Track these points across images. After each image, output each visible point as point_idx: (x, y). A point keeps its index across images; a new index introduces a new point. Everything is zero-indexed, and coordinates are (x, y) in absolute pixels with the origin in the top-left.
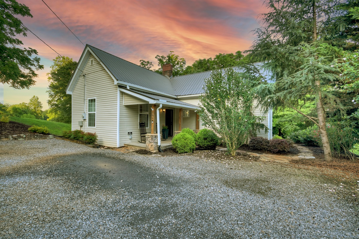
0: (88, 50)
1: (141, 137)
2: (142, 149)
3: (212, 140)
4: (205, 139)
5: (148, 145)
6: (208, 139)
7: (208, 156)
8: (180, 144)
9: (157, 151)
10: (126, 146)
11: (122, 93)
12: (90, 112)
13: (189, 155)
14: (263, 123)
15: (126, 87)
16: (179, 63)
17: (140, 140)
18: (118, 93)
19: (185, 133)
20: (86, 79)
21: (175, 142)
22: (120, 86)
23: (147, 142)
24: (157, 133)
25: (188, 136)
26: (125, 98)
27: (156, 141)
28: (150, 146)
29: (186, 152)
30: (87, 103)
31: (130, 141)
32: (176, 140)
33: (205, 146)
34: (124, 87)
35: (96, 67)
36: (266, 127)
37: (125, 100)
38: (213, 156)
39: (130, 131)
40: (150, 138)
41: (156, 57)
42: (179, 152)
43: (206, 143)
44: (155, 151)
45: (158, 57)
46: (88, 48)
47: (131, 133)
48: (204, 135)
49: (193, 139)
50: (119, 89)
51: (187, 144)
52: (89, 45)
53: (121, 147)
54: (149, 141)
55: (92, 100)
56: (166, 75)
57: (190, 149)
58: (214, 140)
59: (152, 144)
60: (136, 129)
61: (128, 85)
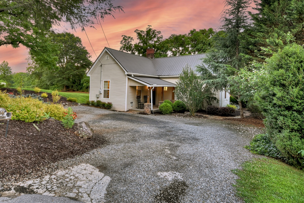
0: (106, 51)
1: (138, 105)
2: (141, 112)
3: (183, 107)
4: (178, 106)
5: (145, 110)
6: (180, 107)
7: (179, 116)
8: (164, 109)
9: (151, 113)
10: (130, 110)
11: (129, 79)
12: (105, 89)
13: (169, 115)
14: (216, 96)
15: (131, 75)
16: (156, 36)
17: (138, 107)
18: (127, 78)
19: (167, 103)
20: (102, 67)
21: (161, 108)
22: (128, 75)
23: (145, 108)
24: (151, 103)
25: (169, 105)
26: (130, 81)
27: (150, 108)
28: (147, 110)
29: (168, 114)
30: (103, 83)
31: (131, 107)
32: (162, 107)
33: (178, 110)
34: (130, 75)
35: (111, 61)
36: (218, 99)
37: (130, 83)
38: (182, 116)
39: (132, 101)
40: (147, 106)
41: (135, 31)
42: (164, 114)
43: (179, 109)
44: (150, 113)
45: (137, 31)
46: (106, 50)
47: (132, 102)
48: (178, 104)
49: (171, 106)
50: (127, 76)
51: (168, 109)
52: (107, 48)
53: (128, 111)
54: (146, 108)
55: (107, 81)
56: (149, 57)
57: (170, 112)
58: (184, 107)
59: (148, 109)
60: (134, 100)
61: (133, 74)
